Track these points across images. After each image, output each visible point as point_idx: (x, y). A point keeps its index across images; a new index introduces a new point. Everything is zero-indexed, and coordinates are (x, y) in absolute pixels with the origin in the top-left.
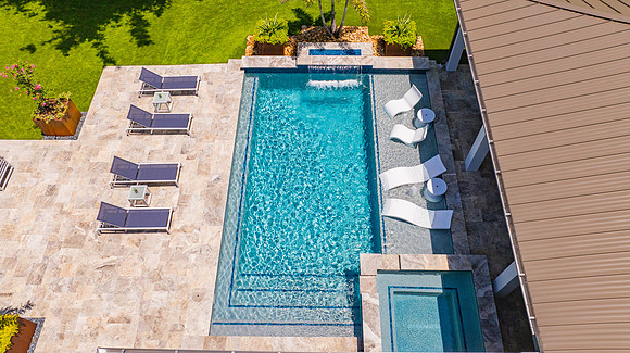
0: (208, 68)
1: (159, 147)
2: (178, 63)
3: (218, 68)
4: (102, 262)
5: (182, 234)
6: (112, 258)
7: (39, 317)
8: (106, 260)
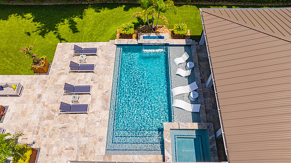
0: (101, 44)
1: (82, 78)
2: (89, 42)
3: (105, 44)
4: (62, 126)
5: (93, 114)
6: (66, 124)
7: (38, 147)
8: (63, 125)
